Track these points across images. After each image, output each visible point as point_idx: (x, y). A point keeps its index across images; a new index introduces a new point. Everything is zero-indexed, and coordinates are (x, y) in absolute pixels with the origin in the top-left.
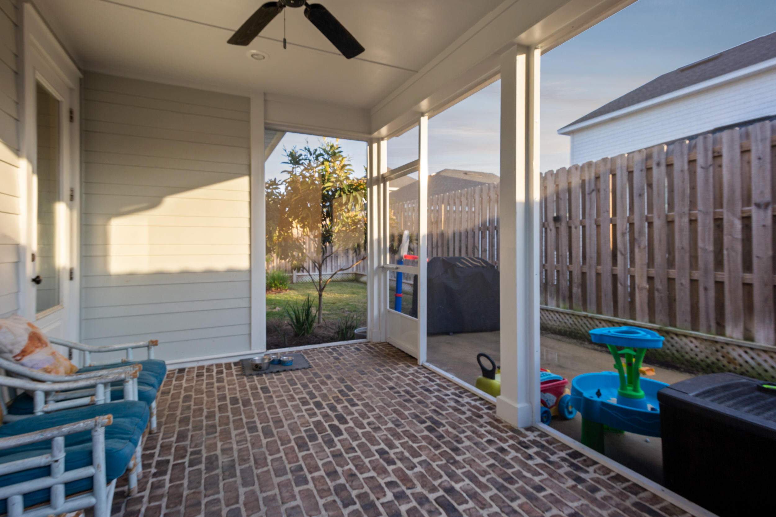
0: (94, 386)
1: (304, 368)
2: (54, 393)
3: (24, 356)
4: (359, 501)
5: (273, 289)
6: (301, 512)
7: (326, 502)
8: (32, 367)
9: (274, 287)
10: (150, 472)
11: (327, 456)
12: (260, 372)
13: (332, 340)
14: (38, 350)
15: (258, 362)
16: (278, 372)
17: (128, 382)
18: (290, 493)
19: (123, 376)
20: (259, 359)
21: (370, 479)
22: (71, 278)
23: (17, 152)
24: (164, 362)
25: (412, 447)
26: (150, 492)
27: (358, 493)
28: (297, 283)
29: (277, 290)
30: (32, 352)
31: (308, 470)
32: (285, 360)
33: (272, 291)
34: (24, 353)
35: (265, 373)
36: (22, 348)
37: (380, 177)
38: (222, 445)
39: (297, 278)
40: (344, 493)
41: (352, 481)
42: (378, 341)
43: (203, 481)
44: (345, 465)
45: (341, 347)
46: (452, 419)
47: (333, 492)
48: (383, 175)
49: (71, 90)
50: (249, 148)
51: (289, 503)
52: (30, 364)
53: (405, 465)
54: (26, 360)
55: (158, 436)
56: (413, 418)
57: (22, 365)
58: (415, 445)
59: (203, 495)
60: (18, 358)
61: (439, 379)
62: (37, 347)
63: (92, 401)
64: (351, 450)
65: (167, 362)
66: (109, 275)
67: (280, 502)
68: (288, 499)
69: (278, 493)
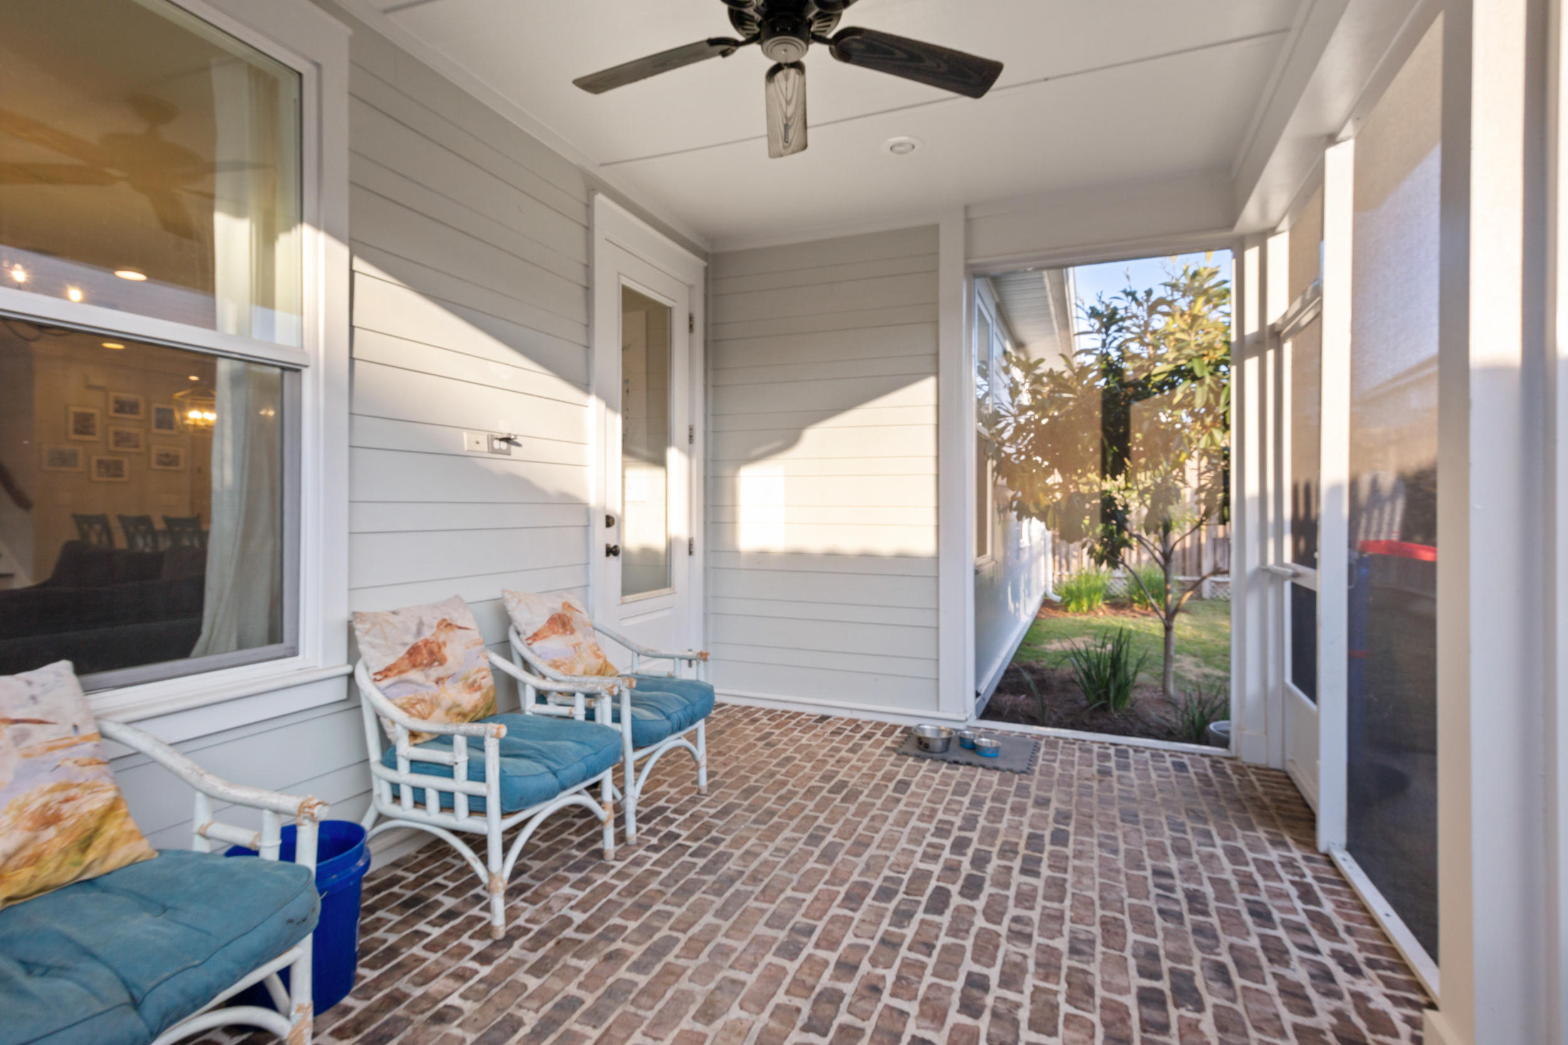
0: (573, 694)
1: (1011, 771)
2: (554, 694)
3: (535, 640)
4: (835, 1036)
5: (1136, 606)
6: (737, 995)
7: (787, 1002)
8: (540, 656)
9: (1139, 602)
10: (649, 841)
11: (871, 935)
12: (923, 754)
13: (1169, 735)
14: (554, 636)
15: (928, 735)
16: (956, 762)
17: (603, 698)
18: (755, 959)
19: (599, 689)
20: (932, 730)
21: (895, 1015)
22: (691, 553)
23: (585, 386)
24: (712, 687)
25: (1055, 1007)
26: (625, 867)
27: (849, 1023)
28: (1212, 599)
29: (1146, 609)
30: (545, 637)
31: (819, 939)
32: (984, 745)
33: (1133, 611)
34: (536, 636)
35: (932, 758)
36: (535, 630)
37: (1267, 330)
38: (754, 845)
39: (1213, 587)
40: (828, 1009)
41: (863, 998)
42: (1261, 761)
43: (682, 882)
44: (881, 966)
45: (1143, 752)
46: (1246, 1007)
47: (813, 996)
48: (1273, 326)
49: (691, 287)
50: (936, 322)
51: (737, 972)
52: (538, 652)
53: (993, 1030)
54: (536, 645)
55: (703, 799)
56: (1135, 956)
57: (532, 651)
58: (1065, 1008)
59: (664, 898)
60: (530, 642)
61: (1340, 905)
62: (554, 633)
63: (570, 713)
64: (923, 949)
65: (716, 690)
66: (738, 552)
67: (730, 962)
68: (742, 965)
69: (740, 949)
